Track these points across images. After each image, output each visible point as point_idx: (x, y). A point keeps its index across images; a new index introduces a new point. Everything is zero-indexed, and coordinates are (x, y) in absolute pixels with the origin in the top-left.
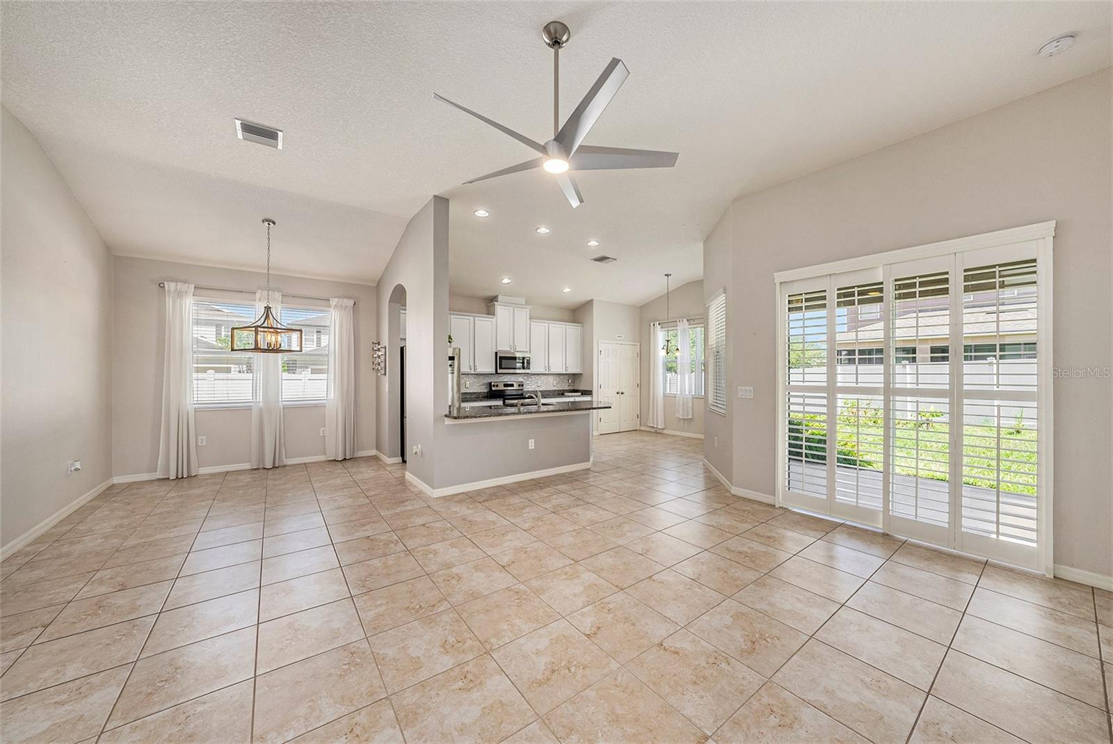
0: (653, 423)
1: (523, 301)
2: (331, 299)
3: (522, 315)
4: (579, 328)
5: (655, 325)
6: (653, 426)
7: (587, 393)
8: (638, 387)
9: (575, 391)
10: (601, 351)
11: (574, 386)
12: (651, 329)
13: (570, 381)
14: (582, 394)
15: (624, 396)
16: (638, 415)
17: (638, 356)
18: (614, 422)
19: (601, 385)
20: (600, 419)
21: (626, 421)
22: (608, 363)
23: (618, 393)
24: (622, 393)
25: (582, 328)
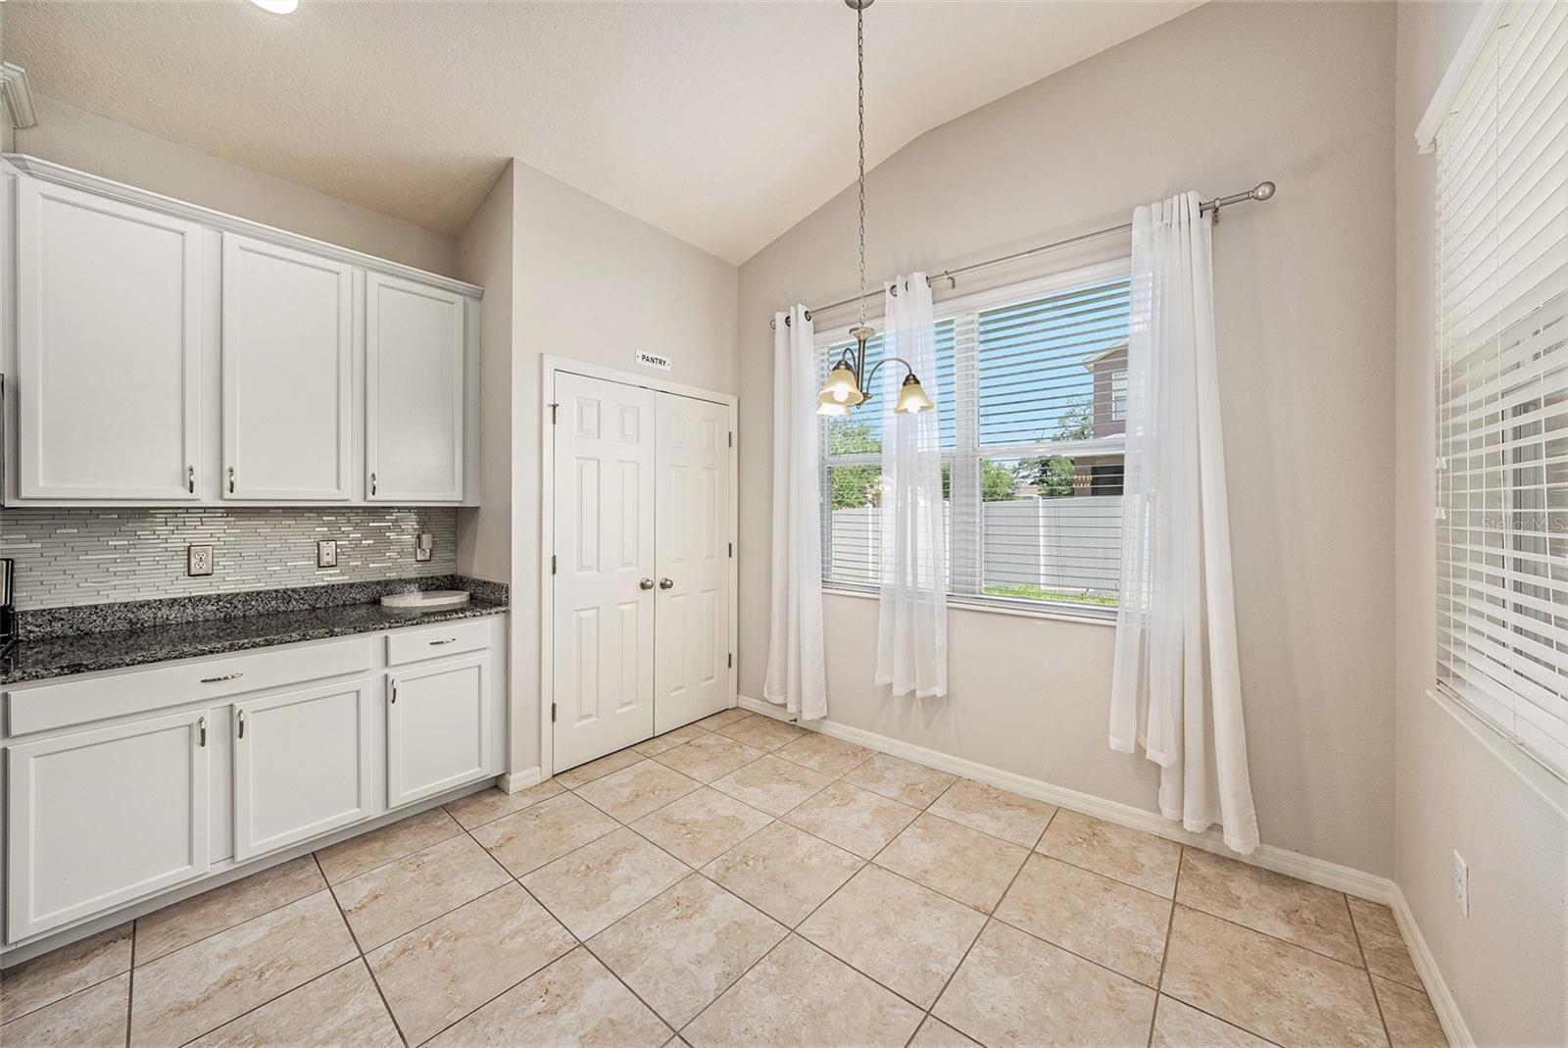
4: (458, 299)
5: (792, 321)
6: (781, 702)
7: (488, 597)
8: (730, 555)
9: (453, 583)
10: (554, 407)
11: (455, 560)
12: (776, 336)
13: (426, 539)
14: (472, 597)
15: (672, 596)
16: (730, 655)
17: (730, 445)
18: (624, 705)
19: (557, 560)
20: (554, 706)
21: (681, 687)
22: (596, 462)
23: (643, 586)
24: (663, 586)
25: (472, 303)
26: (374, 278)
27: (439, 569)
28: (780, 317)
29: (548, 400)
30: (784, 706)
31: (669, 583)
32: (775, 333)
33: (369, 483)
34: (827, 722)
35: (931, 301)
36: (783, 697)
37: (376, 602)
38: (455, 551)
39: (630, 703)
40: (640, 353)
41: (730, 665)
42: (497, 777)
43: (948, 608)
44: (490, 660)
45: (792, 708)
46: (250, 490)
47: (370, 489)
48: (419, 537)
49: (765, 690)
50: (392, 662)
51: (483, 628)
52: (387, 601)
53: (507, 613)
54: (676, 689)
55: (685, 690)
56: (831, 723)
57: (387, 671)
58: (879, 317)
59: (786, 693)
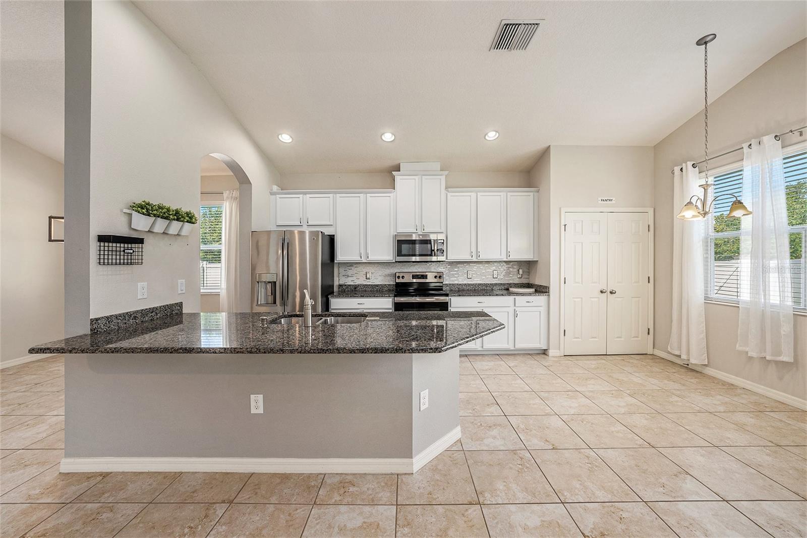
0: (680, 348)
1: (437, 166)
2: (224, 192)
3: (434, 186)
4: (532, 194)
5: (684, 170)
6: (679, 354)
7: (542, 290)
8: (649, 282)
9: (529, 286)
10: (565, 225)
11: (529, 278)
12: (675, 178)
13: (521, 271)
14: (536, 290)
15: (616, 298)
16: (649, 329)
17: (649, 231)
18: (593, 338)
19: (566, 279)
20: (565, 331)
21: (621, 337)
22: (581, 244)
23: (602, 292)
24: (611, 293)
25: (536, 194)
26: (509, 194)
27: (525, 281)
28: (677, 170)
29: (563, 223)
30: (680, 356)
31: (614, 292)
32: (674, 177)
33: (508, 253)
34: (708, 368)
35: (781, 147)
36: (679, 352)
37: (508, 289)
38: (529, 275)
39: (595, 338)
40: (600, 199)
41: (649, 333)
42: (545, 350)
43: (794, 314)
44: (543, 310)
45: (684, 357)
46: (483, 257)
47: (508, 256)
48: (518, 270)
49: (669, 347)
50: (516, 305)
51: (541, 299)
52: (511, 289)
53: (549, 295)
54: (618, 337)
55: (622, 339)
56: (710, 369)
57: (515, 308)
58: (740, 160)
59: (680, 350)
